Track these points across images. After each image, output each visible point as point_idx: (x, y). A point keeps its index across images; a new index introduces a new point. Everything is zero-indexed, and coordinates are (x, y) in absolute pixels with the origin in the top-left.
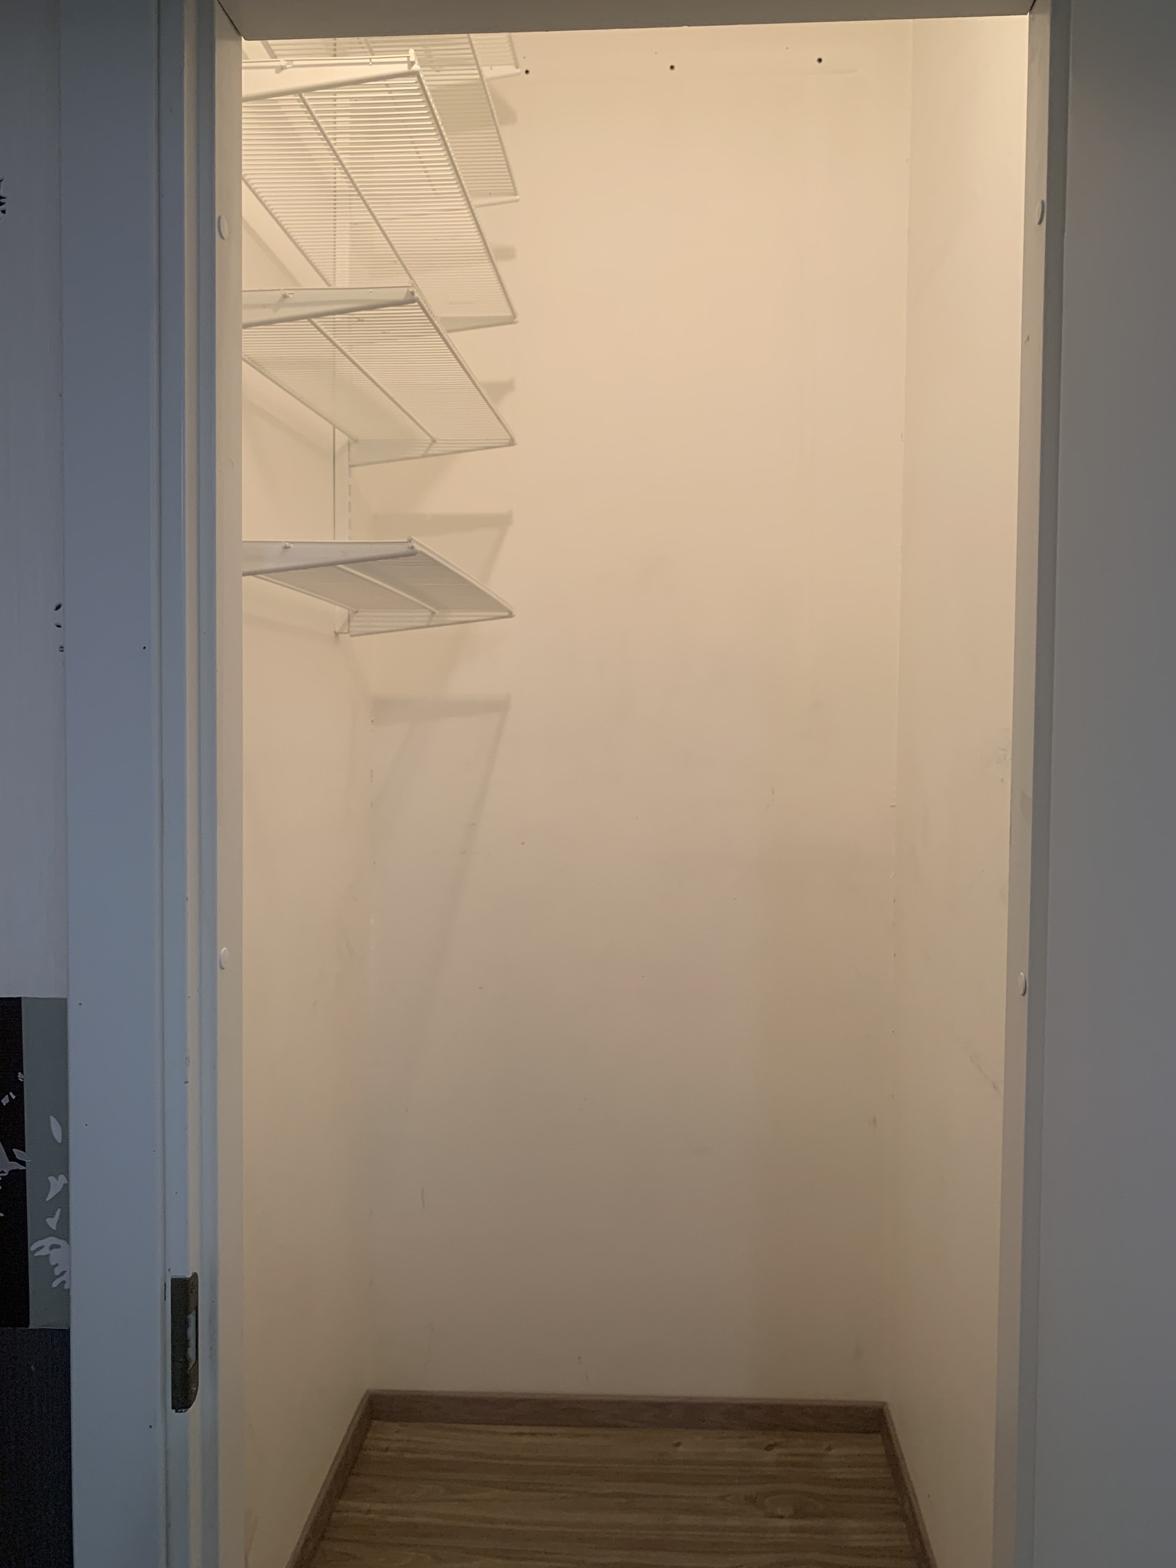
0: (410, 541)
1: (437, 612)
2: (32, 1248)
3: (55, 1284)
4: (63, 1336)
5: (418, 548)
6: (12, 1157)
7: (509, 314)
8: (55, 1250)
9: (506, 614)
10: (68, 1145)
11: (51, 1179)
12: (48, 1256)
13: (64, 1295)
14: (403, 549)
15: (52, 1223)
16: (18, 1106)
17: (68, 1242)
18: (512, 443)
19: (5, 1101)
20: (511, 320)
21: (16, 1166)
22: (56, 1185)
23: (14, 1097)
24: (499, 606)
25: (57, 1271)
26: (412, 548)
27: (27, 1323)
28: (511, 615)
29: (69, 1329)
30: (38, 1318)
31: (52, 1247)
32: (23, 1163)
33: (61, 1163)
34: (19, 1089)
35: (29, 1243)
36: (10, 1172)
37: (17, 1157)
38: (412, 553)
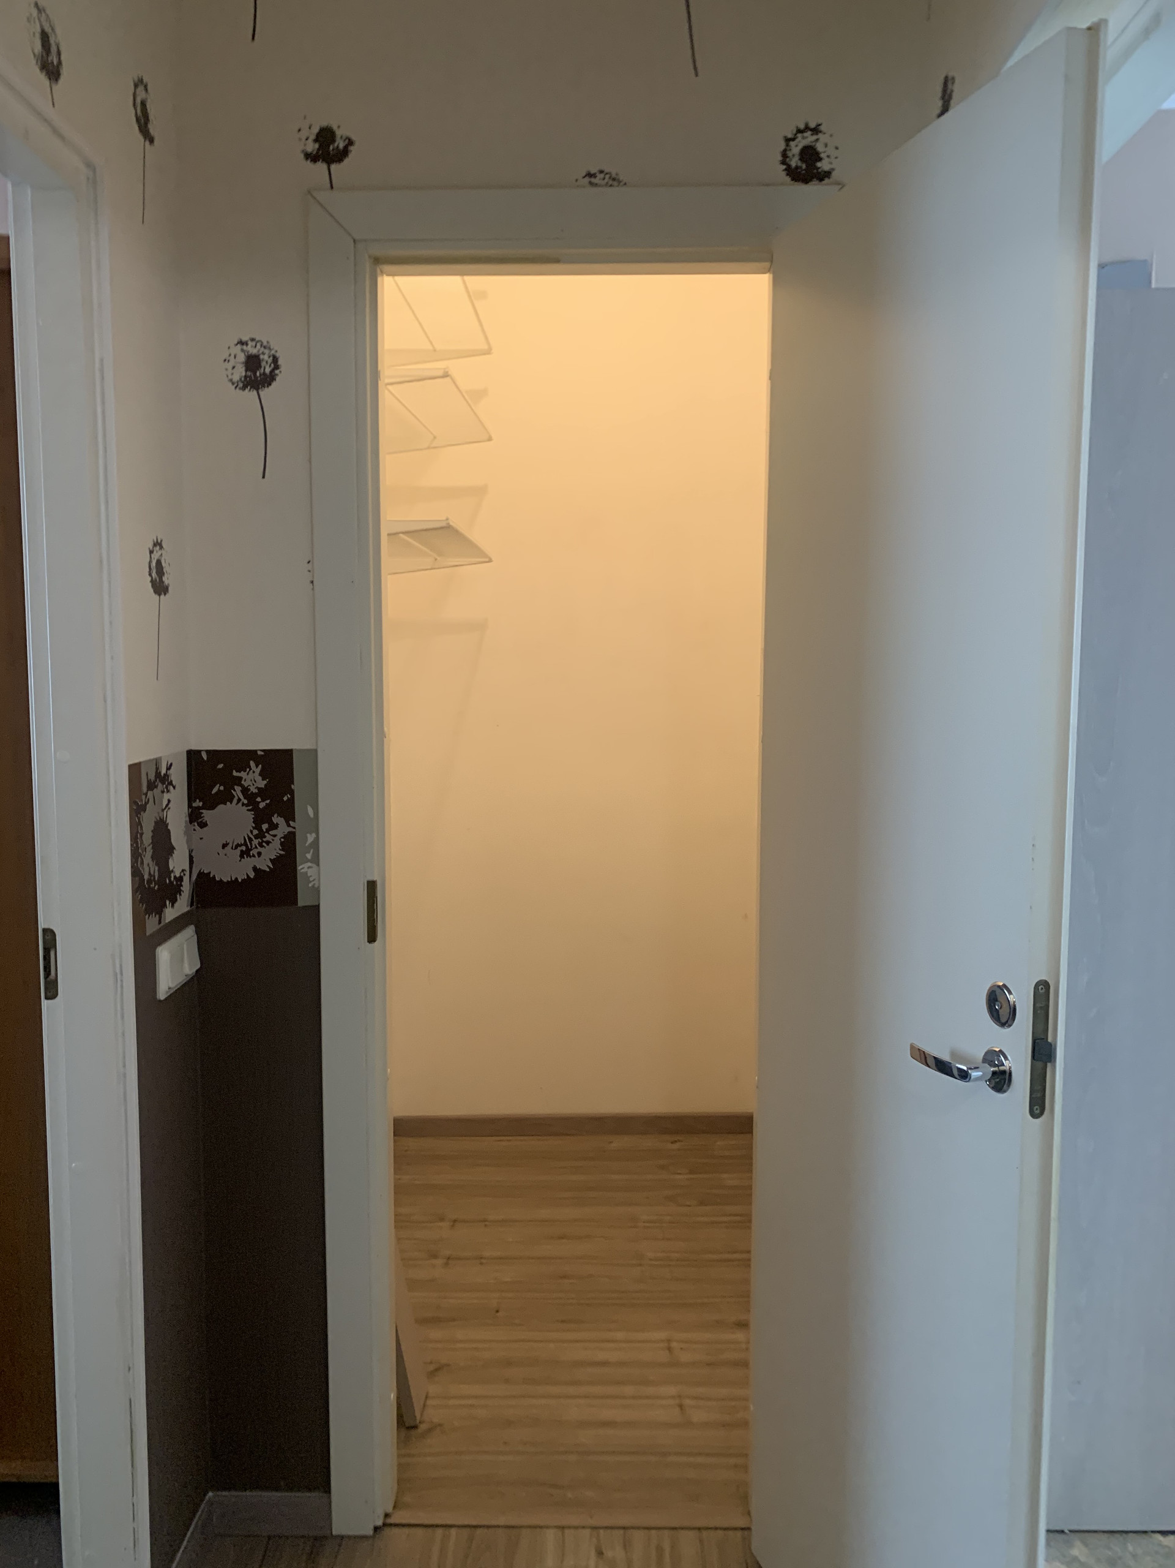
0: (447, 519)
1: (438, 558)
2: (299, 868)
3: (310, 885)
4: (316, 909)
5: (451, 524)
6: (289, 825)
7: (486, 347)
8: (310, 869)
9: (487, 560)
10: (318, 821)
11: (308, 835)
12: (306, 873)
13: (317, 891)
14: (444, 524)
15: (309, 856)
16: (292, 801)
17: (318, 865)
18: (490, 439)
19: (285, 799)
20: (488, 352)
21: (291, 829)
22: (311, 838)
23: (289, 796)
24: (484, 555)
25: (311, 879)
26: (449, 523)
27: (295, 902)
28: (490, 561)
29: (319, 904)
30: (303, 900)
31: (309, 868)
32: (294, 828)
33: (314, 825)
34: (292, 793)
35: (298, 864)
36: (288, 832)
37: (292, 825)
38: (448, 527)
